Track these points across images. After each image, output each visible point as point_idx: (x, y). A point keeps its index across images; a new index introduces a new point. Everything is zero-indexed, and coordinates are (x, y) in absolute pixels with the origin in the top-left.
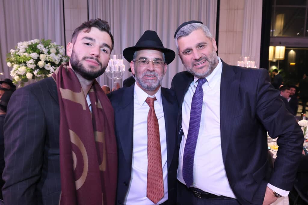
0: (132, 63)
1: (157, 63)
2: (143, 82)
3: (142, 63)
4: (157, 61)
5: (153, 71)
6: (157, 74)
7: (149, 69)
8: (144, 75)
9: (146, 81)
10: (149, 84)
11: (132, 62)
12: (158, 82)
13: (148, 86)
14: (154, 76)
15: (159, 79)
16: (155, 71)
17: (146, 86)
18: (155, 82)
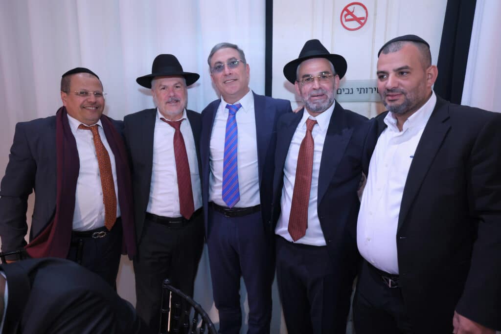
0: (296, 84)
1: (324, 77)
3: (306, 82)
4: (323, 76)
5: (320, 88)
7: (314, 87)
8: (310, 96)
12: (328, 100)
13: (316, 107)
14: (323, 95)
15: (329, 96)
17: (315, 107)
18: (324, 102)
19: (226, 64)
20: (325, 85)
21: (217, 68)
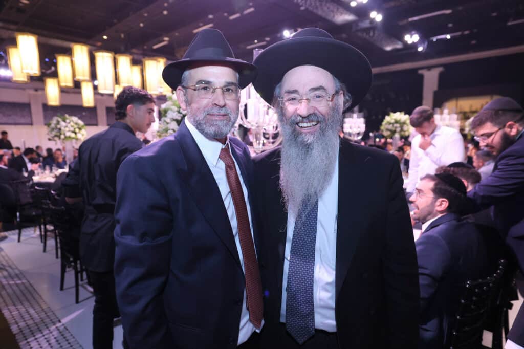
0: (179, 89)
2: (206, 124)
3: (202, 91)
6: (231, 111)
7: (216, 102)
8: (206, 113)
9: (212, 123)
10: (217, 129)
11: (179, 87)
14: (226, 115)
16: (227, 106)
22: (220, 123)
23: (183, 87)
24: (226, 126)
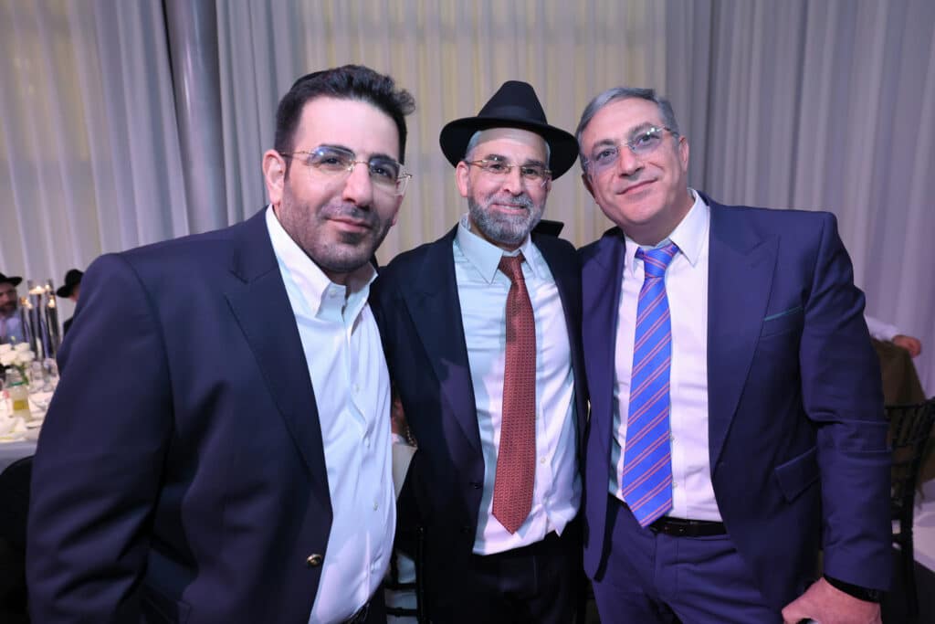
0: (462, 166)
1: (530, 172)
2: (489, 218)
3: (491, 171)
4: (528, 170)
5: (522, 194)
6: (530, 202)
7: (509, 188)
8: (492, 201)
9: (500, 218)
10: (506, 228)
11: (462, 163)
12: (529, 221)
14: (522, 207)
15: (532, 213)
16: (527, 196)
19: (624, 143)
20: (533, 185)
21: (598, 157)
22: (511, 219)
23: (467, 163)
24: (520, 223)
